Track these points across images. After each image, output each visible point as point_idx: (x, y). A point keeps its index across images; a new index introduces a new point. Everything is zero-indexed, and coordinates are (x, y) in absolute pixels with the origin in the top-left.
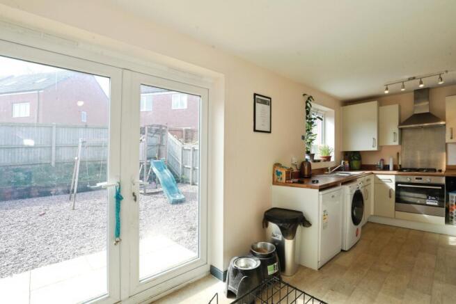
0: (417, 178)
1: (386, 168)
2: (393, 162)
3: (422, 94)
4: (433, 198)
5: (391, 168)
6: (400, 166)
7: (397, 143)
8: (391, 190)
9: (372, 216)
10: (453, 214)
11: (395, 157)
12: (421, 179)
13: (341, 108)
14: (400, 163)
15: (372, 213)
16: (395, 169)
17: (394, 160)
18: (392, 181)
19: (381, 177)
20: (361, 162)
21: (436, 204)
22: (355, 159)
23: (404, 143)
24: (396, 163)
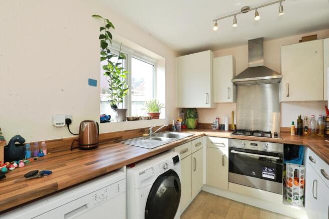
0: (251, 144)
1: (221, 128)
2: (229, 122)
3: (256, 44)
4: (270, 170)
5: (226, 128)
6: (235, 126)
7: (231, 100)
8: (223, 157)
9: (204, 185)
10: (291, 191)
11: (231, 116)
12: (256, 145)
13: (176, 58)
14: (235, 124)
15: (205, 182)
16: (230, 130)
17: (229, 119)
18: (225, 146)
19: (213, 140)
20: (197, 121)
21: (273, 178)
22: (190, 117)
23: (239, 100)
24: (231, 123)
